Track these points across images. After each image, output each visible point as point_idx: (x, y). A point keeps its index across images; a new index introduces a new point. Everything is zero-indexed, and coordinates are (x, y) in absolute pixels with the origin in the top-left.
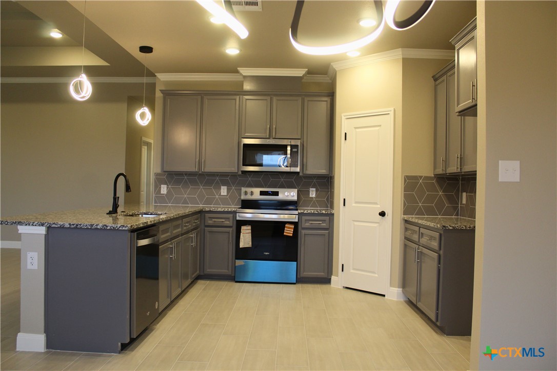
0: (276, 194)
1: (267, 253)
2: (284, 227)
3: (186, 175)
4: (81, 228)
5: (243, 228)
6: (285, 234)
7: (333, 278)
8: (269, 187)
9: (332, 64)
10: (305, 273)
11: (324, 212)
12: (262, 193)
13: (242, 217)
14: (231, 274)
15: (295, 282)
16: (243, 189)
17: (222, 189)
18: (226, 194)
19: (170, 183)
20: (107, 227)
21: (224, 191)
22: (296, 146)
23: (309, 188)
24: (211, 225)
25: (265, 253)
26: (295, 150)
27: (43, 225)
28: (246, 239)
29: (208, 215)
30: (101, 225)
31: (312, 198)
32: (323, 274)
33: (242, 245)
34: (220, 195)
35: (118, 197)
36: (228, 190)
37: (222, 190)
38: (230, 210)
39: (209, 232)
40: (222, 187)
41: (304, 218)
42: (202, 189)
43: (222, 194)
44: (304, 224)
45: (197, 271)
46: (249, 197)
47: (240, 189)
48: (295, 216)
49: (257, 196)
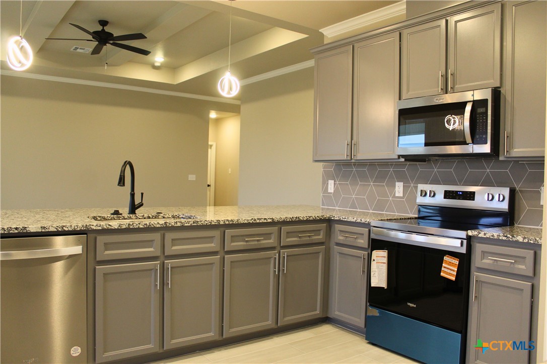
0: (471, 196)
2: (442, 261)
5: (376, 253)
6: (442, 274)
8: (466, 183)
10: (478, 361)
16: (421, 187)
17: (397, 187)
18: (401, 194)
21: (399, 189)
22: (484, 102)
24: (341, 242)
25: (409, 304)
26: (480, 110)
28: (379, 274)
29: (338, 227)
34: (394, 196)
36: (405, 188)
37: (397, 189)
39: (339, 253)
40: (397, 184)
41: (478, 248)
42: (372, 187)
43: (397, 195)
44: (478, 261)
45: (318, 312)
46: (428, 200)
47: (416, 187)
48: (460, 241)
49: (440, 200)
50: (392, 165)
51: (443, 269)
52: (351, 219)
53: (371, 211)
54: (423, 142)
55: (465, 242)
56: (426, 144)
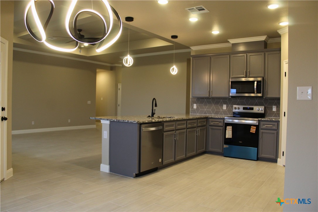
0: (252, 109)
1: (241, 142)
2: (250, 128)
3: (206, 98)
4: (120, 122)
5: (228, 127)
6: (251, 131)
7: (279, 159)
8: (249, 105)
9: (277, 31)
10: (262, 155)
11: (274, 120)
12: (244, 109)
13: (228, 121)
14: (221, 152)
15: (256, 160)
16: (234, 106)
18: (226, 109)
19: (198, 103)
20: (129, 121)
21: (225, 107)
22: (260, 81)
23: (272, 106)
24: (212, 125)
25: (239, 142)
26: (259, 84)
27: (108, 120)
28: (229, 134)
29: (210, 120)
30: (127, 121)
31: (274, 111)
32: (273, 156)
33: (227, 137)
34: (223, 109)
35: (155, 110)
36: (227, 107)
37: (224, 107)
38: (221, 117)
39: (211, 129)
40: (224, 105)
41: (262, 123)
42: (213, 106)
43: (224, 109)
44: (262, 126)
45: (204, 149)
46: (237, 110)
47: (233, 106)
48: (256, 121)
49: (241, 110)
50: (221, 99)
51: (251, 130)
52: (216, 117)
53: (213, 115)
54: (236, 92)
55: (258, 122)
56: (237, 93)
